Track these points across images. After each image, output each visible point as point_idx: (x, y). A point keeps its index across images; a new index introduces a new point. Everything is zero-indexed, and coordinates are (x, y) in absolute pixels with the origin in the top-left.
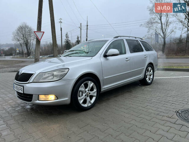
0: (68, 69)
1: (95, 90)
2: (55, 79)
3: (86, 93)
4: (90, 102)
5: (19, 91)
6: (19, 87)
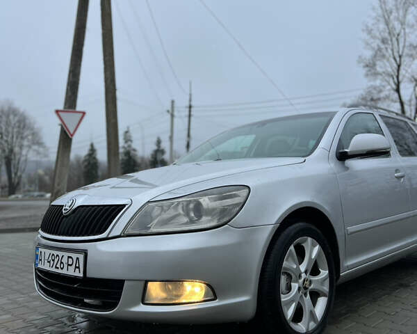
0: (247, 190)
1: (324, 273)
2: (206, 222)
3: (301, 281)
4: (312, 317)
5: (64, 272)
6: (66, 254)
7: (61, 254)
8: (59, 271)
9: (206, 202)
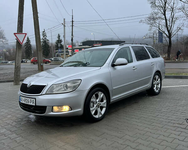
0: (81, 80)
1: (105, 101)
2: (69, 90)
3: (97, 104)
4: (100, 113)
5: (29, 104)
6: (30, 99)
7: (28, 99)
8: (28, 104)
9: (69, 84)
